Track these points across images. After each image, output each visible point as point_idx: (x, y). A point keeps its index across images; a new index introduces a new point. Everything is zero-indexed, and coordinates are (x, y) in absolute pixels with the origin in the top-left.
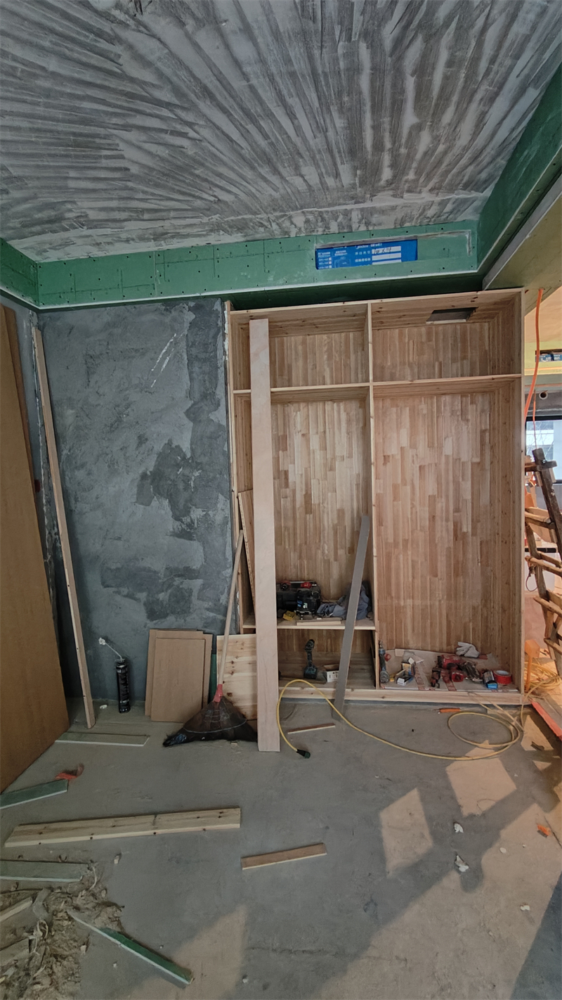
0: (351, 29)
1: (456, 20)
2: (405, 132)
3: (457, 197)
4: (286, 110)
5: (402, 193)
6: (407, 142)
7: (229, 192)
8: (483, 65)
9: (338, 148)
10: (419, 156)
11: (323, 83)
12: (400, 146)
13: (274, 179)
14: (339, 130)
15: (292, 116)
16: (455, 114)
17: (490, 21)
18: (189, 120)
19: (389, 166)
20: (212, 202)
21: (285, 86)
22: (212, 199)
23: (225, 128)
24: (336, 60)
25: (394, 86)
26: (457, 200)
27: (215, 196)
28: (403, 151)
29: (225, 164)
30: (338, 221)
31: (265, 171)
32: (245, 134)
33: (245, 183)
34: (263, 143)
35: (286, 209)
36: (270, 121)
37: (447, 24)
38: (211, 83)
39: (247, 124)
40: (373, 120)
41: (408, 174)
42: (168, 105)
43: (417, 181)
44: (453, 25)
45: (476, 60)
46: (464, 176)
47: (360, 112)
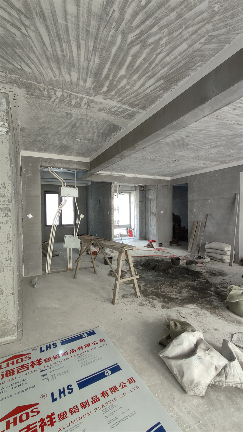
0: (119, 27)
1: (153, 46)
2: (119, 76)
3: (125, 107)
4: (77, 44)
5: (107, 98)
6: (118, 80)
7: (31, 68)
8: (153, 65)
9: (91, 71)
10: (119, 87)
11: (98, 42)
12: (115, 80)
13: (57, 71)
14: (95, 63)
15: (79, 48)
16: (138, 77)
17: (162, 52)
18: (26, 24)
19: (107, 86)
20: (17, 68)
21: (82, 34)
22: (18, 67)
23: (43, 37)
24: (108, 36)
25: (123, 57)
26: (124, 108)
27: (21, 66)
28: (115, 83)
29: (34, 53)
30: (77, 100)
31: (53, 65)
32: (52, 45)
33: (41, 67)
34: (59, 53)
35: (55, 86)
36: (67, 45)
37: (150, 45)
38: (48, 13)
39: (56, 41)
40: (110, 66)
41: (112, 92)
42: (18, 10)
43: (114, 96)
44: (151, 47)
45: (152, 62)
46: (131, 100)
47: (107, 60)
